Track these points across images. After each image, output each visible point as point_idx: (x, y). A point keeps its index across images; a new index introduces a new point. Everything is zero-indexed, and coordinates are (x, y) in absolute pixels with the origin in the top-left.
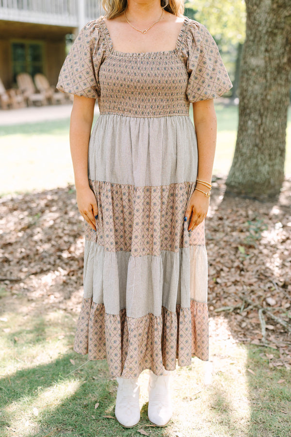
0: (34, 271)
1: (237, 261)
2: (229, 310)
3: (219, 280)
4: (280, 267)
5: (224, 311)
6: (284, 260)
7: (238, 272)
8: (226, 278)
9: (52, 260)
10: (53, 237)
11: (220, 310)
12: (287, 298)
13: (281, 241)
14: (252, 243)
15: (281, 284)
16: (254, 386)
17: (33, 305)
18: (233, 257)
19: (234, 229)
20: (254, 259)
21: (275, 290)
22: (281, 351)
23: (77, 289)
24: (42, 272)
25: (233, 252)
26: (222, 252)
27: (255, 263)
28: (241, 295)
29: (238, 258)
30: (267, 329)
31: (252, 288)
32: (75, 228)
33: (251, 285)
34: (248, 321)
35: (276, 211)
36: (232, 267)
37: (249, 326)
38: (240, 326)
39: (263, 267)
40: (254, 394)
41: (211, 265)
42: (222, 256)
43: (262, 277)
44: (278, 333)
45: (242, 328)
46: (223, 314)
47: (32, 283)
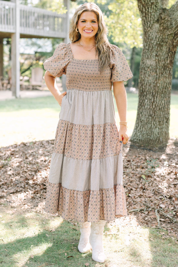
0: (12, 191)
1: (141, 184)
2: (137, 211)
3: (130, 195)
4: (167, 187)
5: (134, 211)
6: (169, 184)
7: (142, 190)
8: (134, 194)
9: (23, 185)
10: (21, 172)
11: (131, 211)
12: (172, 204)
13: (167, 173)
14: (150, 175)
15: (168, 197)
16: (154, 246)
17: (15, 209)
18: (138, 183)
19: (137, 167)
20: (151, 183)
21: (164, 200)
22: (169, 231)
23: (41, 201)
24: (17, 192)
25: (138, 180)
26: (131, 179)
27: (152, 185)
28: (144, 203)
29: (141, 183)
30: (160, 221)
31: (151, 199)
32: (35, 166)
33: (150, 197)
34: (149, 217)
35: (163, 157)
36: (138, 188)
37: (150, 219)
38: (144, 219)
39: (157, 188)
40: (154, 250)
41: (124, 187)
42: (131, 182)
43: (156, 193)
44: (167, 223)
45: (146, 221)
46: (133, 213)
47: (12, 198)
